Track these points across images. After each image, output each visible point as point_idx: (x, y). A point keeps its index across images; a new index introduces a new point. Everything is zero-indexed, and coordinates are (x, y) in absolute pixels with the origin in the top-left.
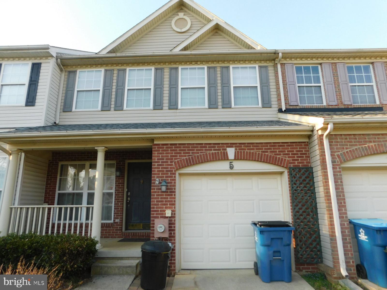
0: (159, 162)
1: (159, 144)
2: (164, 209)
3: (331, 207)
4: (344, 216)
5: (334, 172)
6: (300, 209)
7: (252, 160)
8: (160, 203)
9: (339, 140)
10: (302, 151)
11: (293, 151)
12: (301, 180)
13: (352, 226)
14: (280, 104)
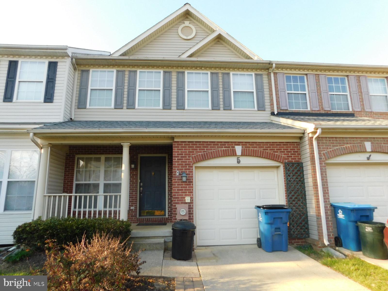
0: (179, 157)
1: (178, 142)
2: (184, 196)
3: (318, 193)
4: (327, 200)
5: (321, 167)
6: (293, 196)
7: (256, 156)
8: (180, 191)
9: (324, 142)
10: (295, 149)
11: (288, 149)
12: (294, 172)
13: (333, 208)
14: (272, 108)
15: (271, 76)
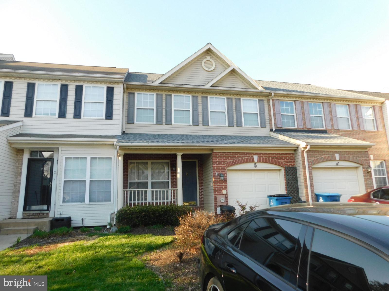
0: (217, 163)
1: (216, 153)
2: (221, 190)
3: (307, 187)
4: (313, 191)
5: (309, 170)
6: (291, 189)
7: (267, 163)
8: (219, 186)
9: (311, 153)
10: (291, 158)
11: (287, 158)
12: (291, 173)
13: (316, 197)
14: (271, 125)
15: (270, 102)
